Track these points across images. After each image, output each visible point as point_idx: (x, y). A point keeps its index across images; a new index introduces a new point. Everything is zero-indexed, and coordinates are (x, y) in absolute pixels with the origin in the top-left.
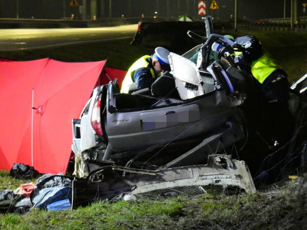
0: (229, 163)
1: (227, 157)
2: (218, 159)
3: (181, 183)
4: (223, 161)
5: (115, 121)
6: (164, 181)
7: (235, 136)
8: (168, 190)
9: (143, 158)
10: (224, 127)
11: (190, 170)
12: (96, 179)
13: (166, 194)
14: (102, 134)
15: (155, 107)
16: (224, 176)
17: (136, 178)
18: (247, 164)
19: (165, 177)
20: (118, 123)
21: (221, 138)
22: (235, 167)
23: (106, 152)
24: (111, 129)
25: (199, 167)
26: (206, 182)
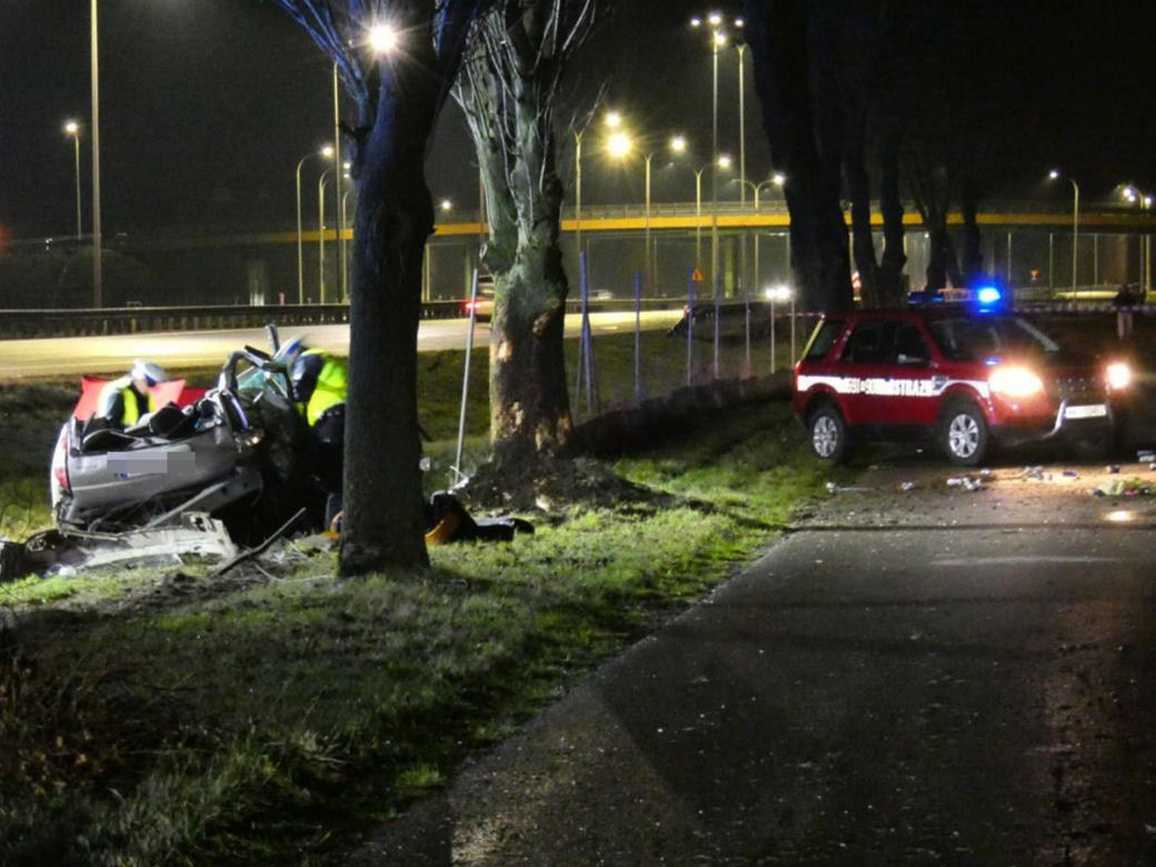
0: (206, 524)
1: (204, 516)
2: (193, 519)
3: (152, 550)
4: (199, 521)
5: (79, 468)
6: (130, 547)
7: (246, 485)
8: (134, 560)
9: (115, 517)
10: (232, 473)
11: (163, 532)
12: (35, 547)
13: (131, 566)
14: (66, 484)
15: (131, 449)
16: (205, 541)
17: (93, 544)
18: (225, 524)
19: (130, 543)
20: (83, 471)
21: (224, 490)
22: (214, 529)
23: (71, 508)
24: (74, 478)
25: (174, 529)
26: (183, 550)
